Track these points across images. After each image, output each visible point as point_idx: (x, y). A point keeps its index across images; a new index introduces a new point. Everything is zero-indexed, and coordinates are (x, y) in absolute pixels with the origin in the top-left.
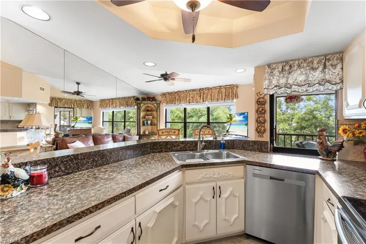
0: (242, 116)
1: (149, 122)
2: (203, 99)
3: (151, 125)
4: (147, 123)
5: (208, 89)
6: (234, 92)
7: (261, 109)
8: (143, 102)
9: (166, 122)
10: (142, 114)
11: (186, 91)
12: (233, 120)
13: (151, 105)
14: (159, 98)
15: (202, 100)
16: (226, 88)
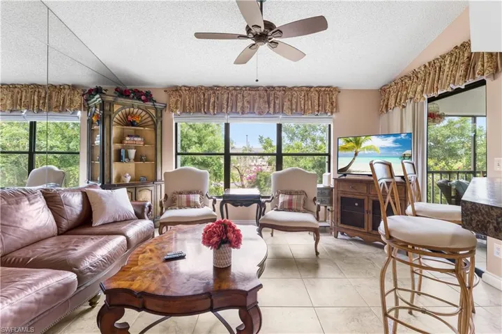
1: (132, 153)
4: (127, 156)
5: (284, 89)
6: (334, 100)
8: (121, 100)
9: (177, 154)
10: (115, 131)
11: (235, 88)
13: (136, 108)
14: (161, 97)
15: (272, 111)
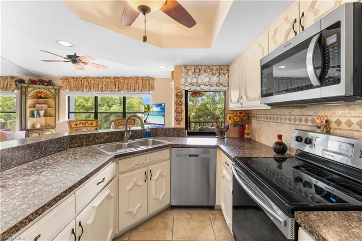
0: (159, 107)
1: (42, 113)
2: (119, 88)
3: (45, 115)
4: (38, 114)
5: (124, 78)
6: (151, 84)
7: (179, 101)
8: (31, 86)
9: (69, 112)
10: (30, 102)
11: (98, 78)
12: (151, 110)
13: (43, 89)
14: (59, 83)
15: (117, 89)
16: (143, 80)
